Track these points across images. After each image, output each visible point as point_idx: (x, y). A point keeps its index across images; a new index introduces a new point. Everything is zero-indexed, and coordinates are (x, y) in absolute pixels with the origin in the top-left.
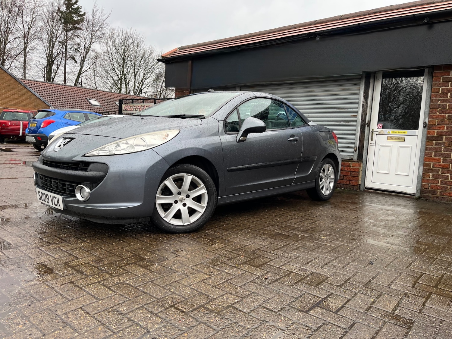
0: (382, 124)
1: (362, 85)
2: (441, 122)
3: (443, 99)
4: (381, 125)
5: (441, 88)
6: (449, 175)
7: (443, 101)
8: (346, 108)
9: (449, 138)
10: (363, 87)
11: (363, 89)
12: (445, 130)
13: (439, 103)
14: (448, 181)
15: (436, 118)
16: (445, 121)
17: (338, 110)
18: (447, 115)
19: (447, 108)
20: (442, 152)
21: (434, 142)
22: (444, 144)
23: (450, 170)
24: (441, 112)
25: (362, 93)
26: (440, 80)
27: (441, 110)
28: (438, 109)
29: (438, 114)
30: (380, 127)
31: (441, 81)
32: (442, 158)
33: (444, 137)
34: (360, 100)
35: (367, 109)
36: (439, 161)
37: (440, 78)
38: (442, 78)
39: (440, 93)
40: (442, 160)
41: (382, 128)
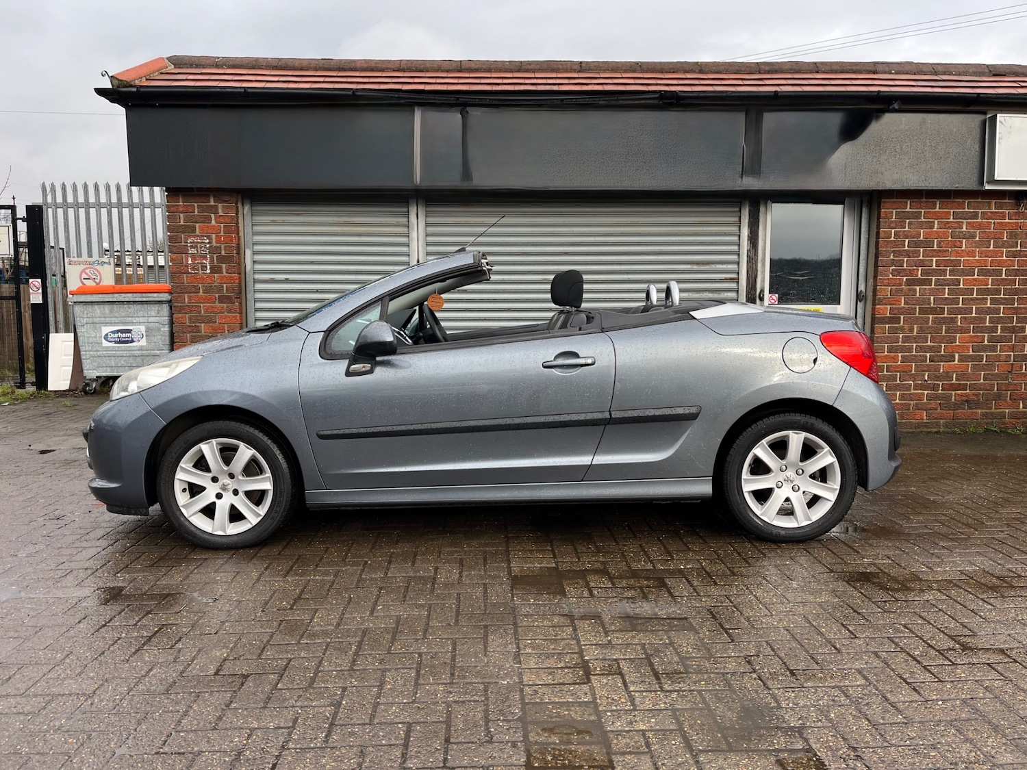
0: (777, 295)
1: (745, 215)
2: (897, 291)
3: (899, 251)
4: (775, 297)
5: (893, 231)
6: (911, 382)
7: (900, 253)
8: (713, 264)
9: (910, 318)
10: (747, 221)
11: (747, 224)
12: (903, 305)
13: (892, 257)
14: (911, 394)
15: (888, 283)
16: (902, 289)
17: (695, 267)
18: (905, 278)
19: (905, 265)
20: (900, 344)
21: (887, 326)
22: (902, 329)
23: (913, 374)
24: (896, 273)
25: (745, 232)
26: (892, 216)
27: (896, 270)
28: (891, 268)
29: (891, 276)
30: (773, 301)
31: (894, 217)
32: (900, 355)
33: (902, 317)
34: (743, 246)
35: (757, 266)
36: (895, 359)
37: (892, 212)
38: (894, 211)
39: (892, 239)
40: (900, 359)
41: (777, 303)
